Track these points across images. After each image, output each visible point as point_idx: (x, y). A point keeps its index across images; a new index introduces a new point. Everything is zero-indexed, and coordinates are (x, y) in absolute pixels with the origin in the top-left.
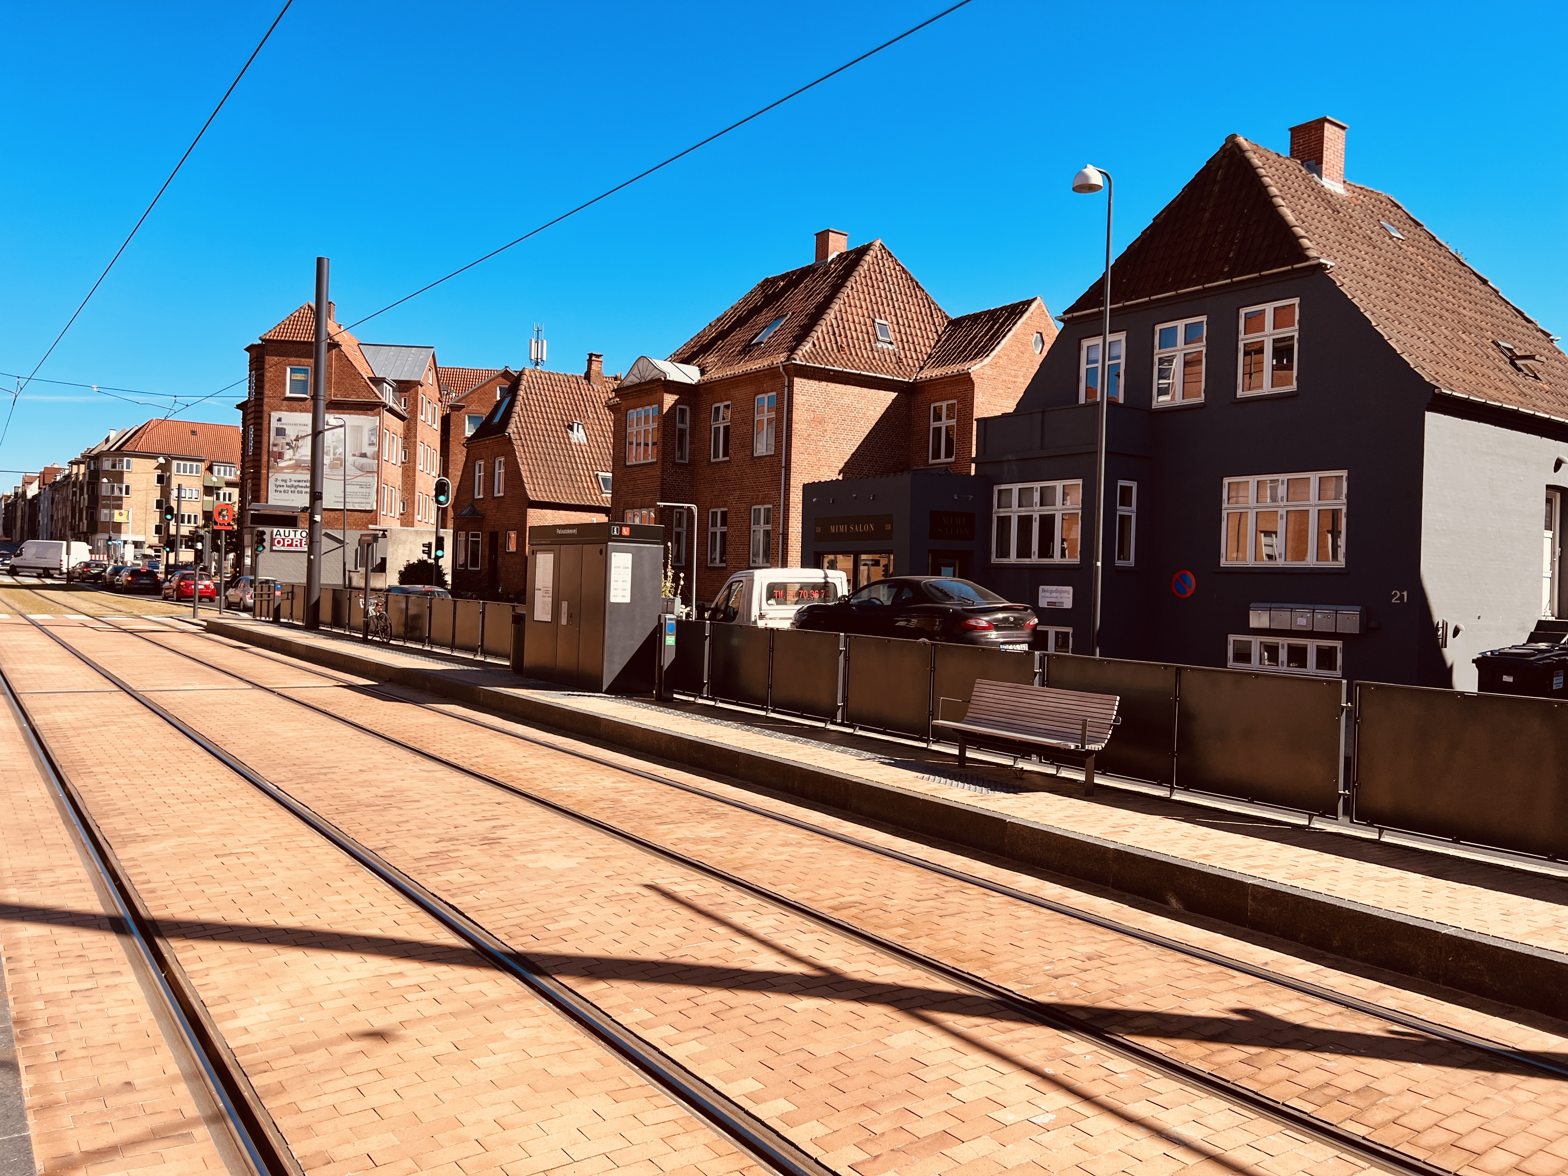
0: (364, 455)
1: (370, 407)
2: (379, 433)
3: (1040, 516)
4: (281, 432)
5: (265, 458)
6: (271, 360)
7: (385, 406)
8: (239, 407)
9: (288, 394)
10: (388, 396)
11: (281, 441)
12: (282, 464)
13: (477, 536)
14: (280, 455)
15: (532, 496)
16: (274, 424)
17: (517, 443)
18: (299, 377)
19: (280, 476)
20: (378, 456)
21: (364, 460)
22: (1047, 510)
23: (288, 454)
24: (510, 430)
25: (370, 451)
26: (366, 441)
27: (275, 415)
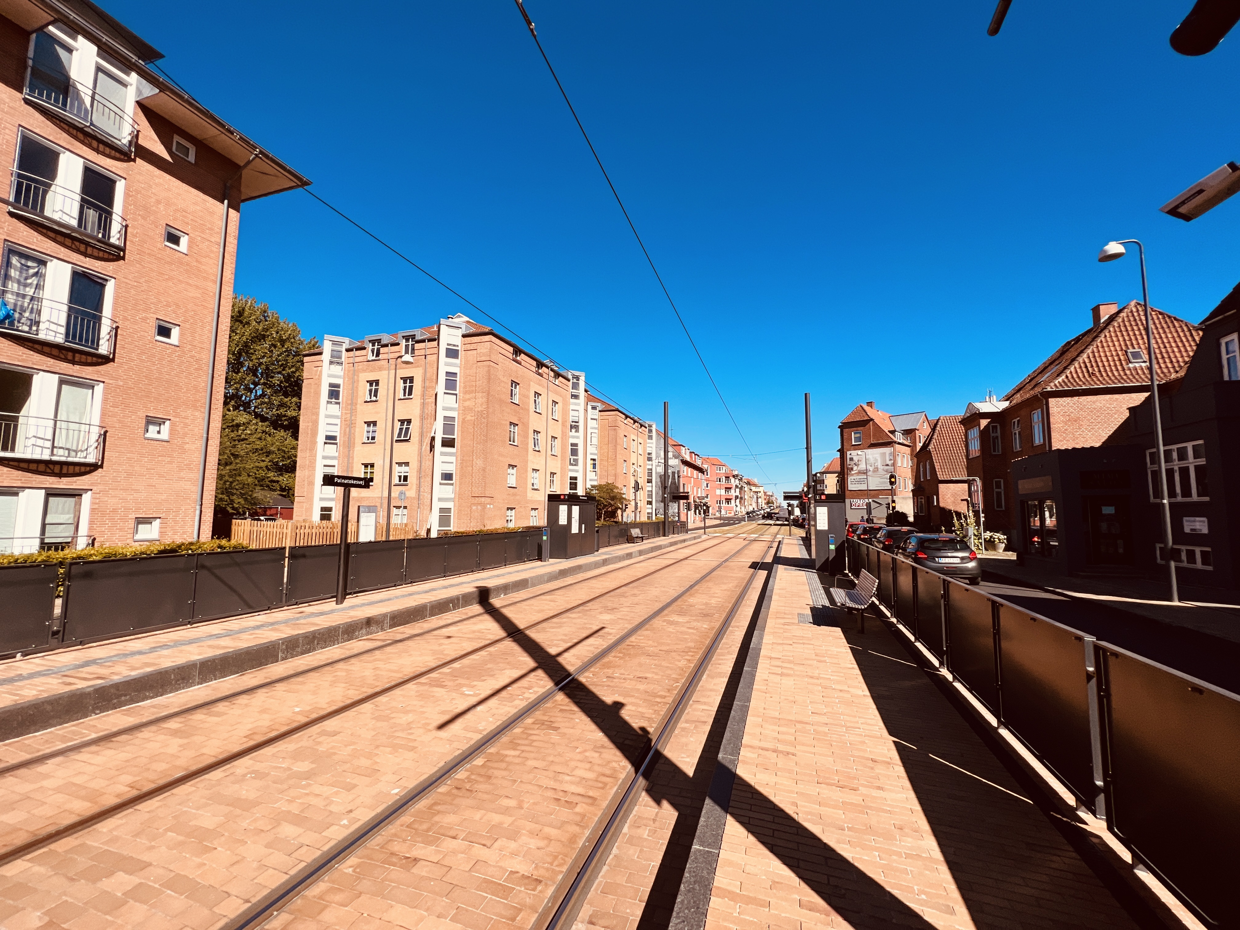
0: (887, 465)
1: (889, 444)
2: (894, 456)
3: (1179, 468)
4: (851, 459)
5: (846, 470)
6: (846, 430)
7: (895, 442)
8: (838, 451)
9: (853, 443)
10: (899, 437)
11: (852, 463)
12: (853, 472)
13: (921, 499)
14: (852, 469)
15: (941, 477)
16: (849, 456)
17: (934, 454)
18: (858, 435)
19: (852, 478)
20: (894, 465)
21: (887, 467)
22: (1183, 464)
23: (855, 468)
24: (930, 447)
25: (890, 463)
26: (888, 459)
27: (848, 453)
